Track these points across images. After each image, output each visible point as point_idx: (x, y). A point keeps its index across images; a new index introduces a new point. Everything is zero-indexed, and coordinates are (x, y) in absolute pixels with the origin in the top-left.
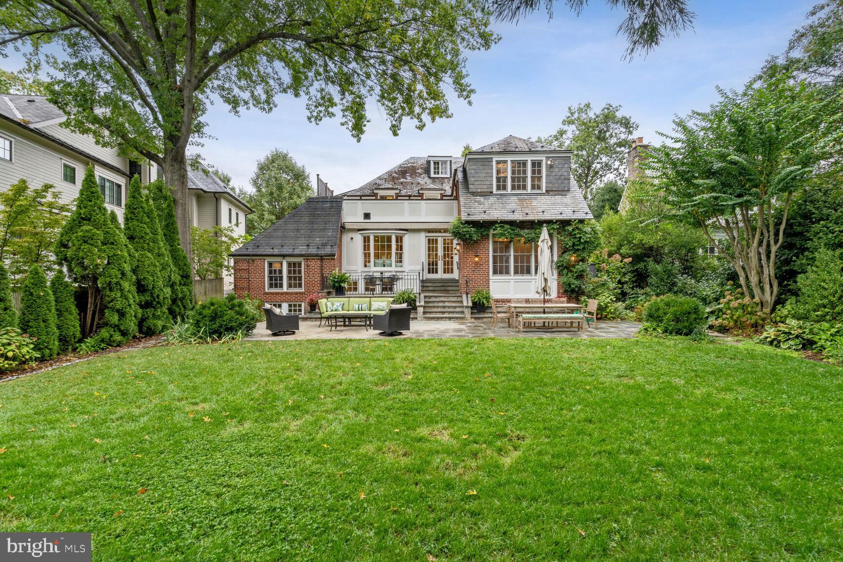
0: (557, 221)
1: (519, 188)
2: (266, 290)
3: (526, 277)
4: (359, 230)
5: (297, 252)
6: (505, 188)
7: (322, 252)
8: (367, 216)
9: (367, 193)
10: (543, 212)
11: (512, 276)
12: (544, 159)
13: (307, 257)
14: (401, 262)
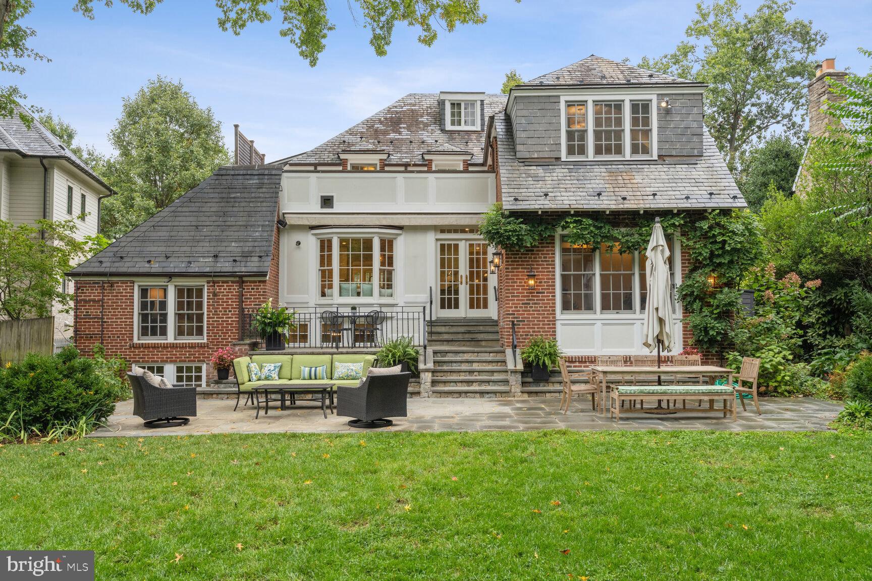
0: (680, 212)
1: (608, 151)
2: (136, 341)
3: (624, 315)
4: (313, 228)
5: (194, 268)
6: (582, 150)
7: (241, 268)
8: (327, 201)
9: (329, 160)
10: (654, 195)
11: (598, 314)
12: (654, 98)
13: (213, 277)
14: (390, 287)
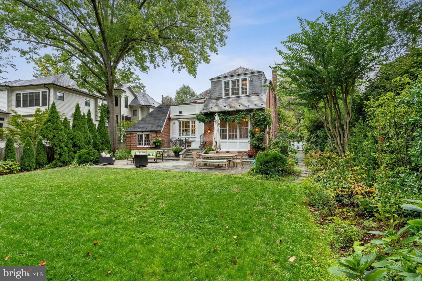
0: (246, 110)
1: (236, 94)
2: (137, 146)
3: (235, 140)
4: (177, 119)
5: (147, 130)
6: (228, 95)
7: (156, 130)
8: (180, 112)
9: (192, 102)
10: (240, 106)
11: (227, 140)
12: (248, 77)
13: (151, 131)
14: (194, 133)
